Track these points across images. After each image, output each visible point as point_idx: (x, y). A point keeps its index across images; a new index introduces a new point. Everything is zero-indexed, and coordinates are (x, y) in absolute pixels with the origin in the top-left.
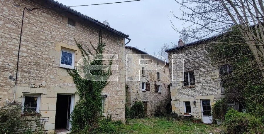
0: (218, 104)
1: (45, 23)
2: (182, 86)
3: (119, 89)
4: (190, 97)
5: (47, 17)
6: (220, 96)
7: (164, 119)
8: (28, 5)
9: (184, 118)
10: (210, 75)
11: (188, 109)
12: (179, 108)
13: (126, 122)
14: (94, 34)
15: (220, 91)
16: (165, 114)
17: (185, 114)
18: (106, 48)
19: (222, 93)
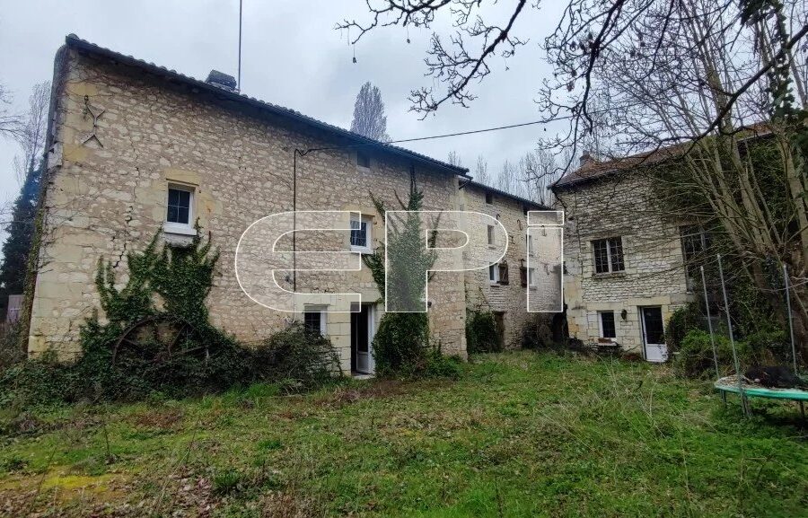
0: (678, 316)
1: (325, 172)
2: (593, 275)
3: (452, 289)
4: (612, 299)
5: (326, 160)
6: (684, 298)
7: (550, 355)
8: (300, 144)
9: (600, 351)
10: (661, 247)
11: (609, 329)
12: (586, 327)
13: (469, 359)
14: (402, 176)
15: (683, 287)
16: (550, 342)
17: (600, 340)
18: (423, 202)
19: (688, 290)
